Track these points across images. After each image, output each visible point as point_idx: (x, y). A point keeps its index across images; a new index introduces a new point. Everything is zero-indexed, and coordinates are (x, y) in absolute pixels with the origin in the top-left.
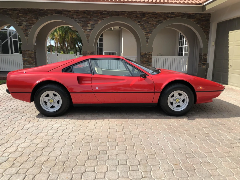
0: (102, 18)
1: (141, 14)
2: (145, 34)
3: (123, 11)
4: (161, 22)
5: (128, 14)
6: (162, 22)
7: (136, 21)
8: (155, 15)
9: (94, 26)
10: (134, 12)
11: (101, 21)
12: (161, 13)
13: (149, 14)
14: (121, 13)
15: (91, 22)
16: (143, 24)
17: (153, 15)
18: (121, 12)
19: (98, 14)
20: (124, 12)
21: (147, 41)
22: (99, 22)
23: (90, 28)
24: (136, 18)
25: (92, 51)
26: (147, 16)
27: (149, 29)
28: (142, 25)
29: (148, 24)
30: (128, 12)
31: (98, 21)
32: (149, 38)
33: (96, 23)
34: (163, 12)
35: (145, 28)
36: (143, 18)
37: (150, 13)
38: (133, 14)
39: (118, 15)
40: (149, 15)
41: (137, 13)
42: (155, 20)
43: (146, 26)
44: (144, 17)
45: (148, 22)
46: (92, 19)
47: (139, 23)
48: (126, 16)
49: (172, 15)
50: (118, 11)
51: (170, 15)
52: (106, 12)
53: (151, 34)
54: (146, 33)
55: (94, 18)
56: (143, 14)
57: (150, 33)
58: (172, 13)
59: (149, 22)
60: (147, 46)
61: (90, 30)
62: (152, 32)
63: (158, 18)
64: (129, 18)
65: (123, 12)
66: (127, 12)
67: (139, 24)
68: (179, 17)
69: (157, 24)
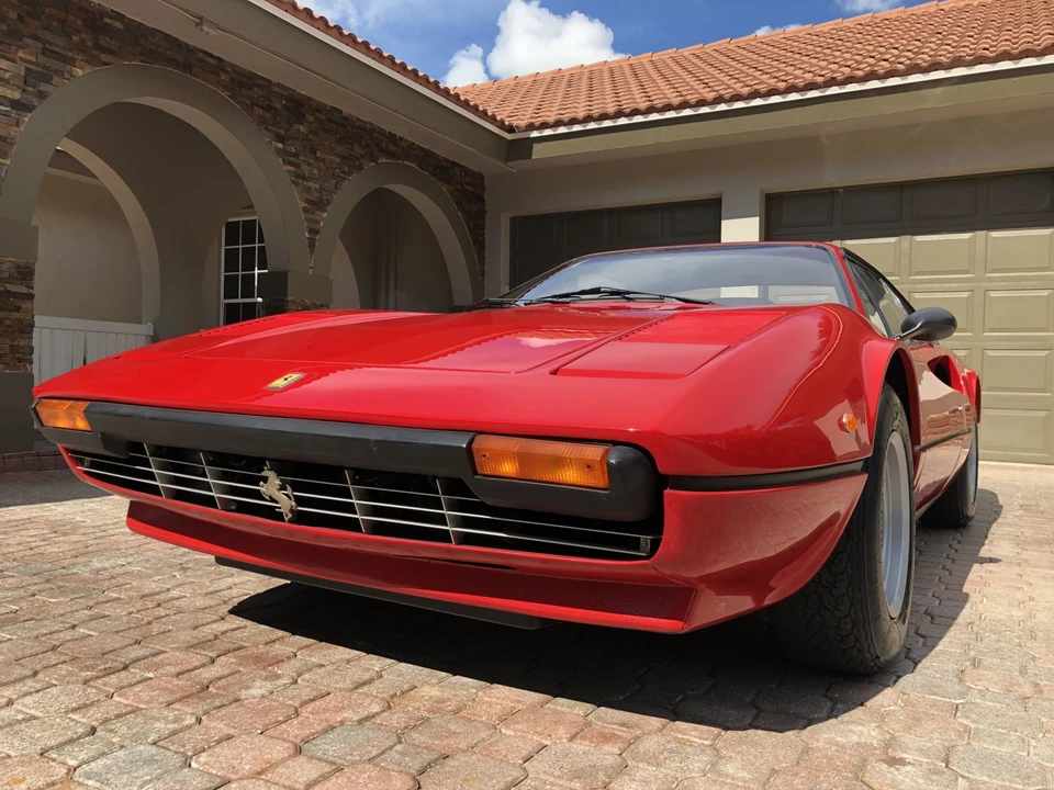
0: (95, 52)
1: (287, 98)
2: (305, 210)
3: (212, 56)
4: (357, 163)
5: (232, 80)
6: (361, 168)
7: (266, 129)
8: (337, 124)
9: (43, 87)
10: (260, 82)
11: (88, 69)
12: (357, 124)
13: (319, 111)
14: (202, 61)
15: (20, 54)
16: (296, 155)
17: (332, 122)
18: (201, 55)
19: (72, 18)
20: (213, 61)
21: (312, 246)
22: (80, 72)
23: (17, 95)
24: (266, 114)
25: (21, 261)
26: (311, 119)
27: (318, 186)
28: (292, 159)
29: (313, 161)
30: (234, 71)
31: (72, 61)
32: (316, 232)
33: (61, 74)
34: (365, 122)
35: (304, 178)
36: (296, 126)
37: (319, 108)
38: (256, 89)
39: (188, 68)
40: (318, 115)
41: (275, 89)
42: (340, 148)
43: (305, 169)
44: (300, 118)
45: (313, 151)
46: (35, 38)
47: (280, 145)
48: (225, 87)
49: (392, 147)
50: (187, 45)
51: (384, 145)
52: (120, 26)
53: (325, 215)
54: (308, 201)
55: (48, 36)
56: (299, 106)
57: (323, 211)
58: (392, 137)
59: (318, 154)
60: (311, 272)
61: (14, 104)
62: (329, 203)
63: (348, 143)
64: (239, 102)
65: (208, 59)
66: (229, 69)
67: (277, 150)
68: (412, 162)
69: (346, 169)
